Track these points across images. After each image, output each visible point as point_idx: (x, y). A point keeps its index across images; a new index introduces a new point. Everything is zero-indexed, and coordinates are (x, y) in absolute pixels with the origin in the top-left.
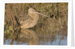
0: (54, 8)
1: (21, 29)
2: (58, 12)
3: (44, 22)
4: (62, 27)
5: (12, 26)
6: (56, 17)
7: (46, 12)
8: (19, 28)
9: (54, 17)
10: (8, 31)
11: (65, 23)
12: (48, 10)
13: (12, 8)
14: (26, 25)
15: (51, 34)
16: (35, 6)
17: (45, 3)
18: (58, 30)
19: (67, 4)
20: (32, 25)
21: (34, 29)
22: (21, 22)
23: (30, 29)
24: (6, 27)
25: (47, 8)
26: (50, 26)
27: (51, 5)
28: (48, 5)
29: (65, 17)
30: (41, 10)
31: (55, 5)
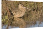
0: (35, 5)
1: (14, 18)
2: (37, 8)
3: (29, 14)
4: (40, 17)
5: (7, 16)
6: (36, 10)
7: (30, 7)
8: (13, 17)
9: (35, 10)
10: (5, 20)
11: (41, 14)
12: (31, 6)
13: (6, 4)
14: (17, 15)
15: (33, 21)
16: (23, 3)
17: (30, 2)
18: (38, 18)
19: (42, 3)
20: (21, 15)
21: (23, 18)
22: (14, 13)
23: (20, 18)
24: (3, 17)
25: (31, 5)
26: (33, 16)
27: (33, 3)
28: (32, 3)
29: (42, 10)
30: (27, 6)
31: (36, 3)
